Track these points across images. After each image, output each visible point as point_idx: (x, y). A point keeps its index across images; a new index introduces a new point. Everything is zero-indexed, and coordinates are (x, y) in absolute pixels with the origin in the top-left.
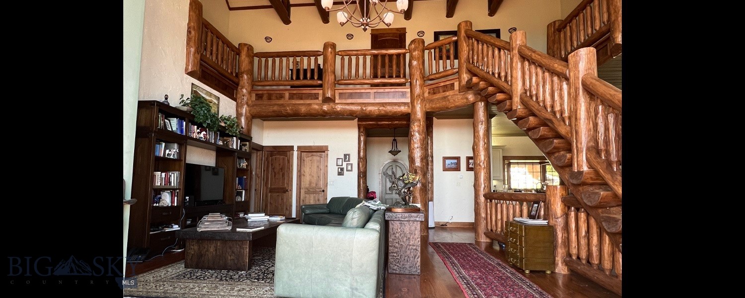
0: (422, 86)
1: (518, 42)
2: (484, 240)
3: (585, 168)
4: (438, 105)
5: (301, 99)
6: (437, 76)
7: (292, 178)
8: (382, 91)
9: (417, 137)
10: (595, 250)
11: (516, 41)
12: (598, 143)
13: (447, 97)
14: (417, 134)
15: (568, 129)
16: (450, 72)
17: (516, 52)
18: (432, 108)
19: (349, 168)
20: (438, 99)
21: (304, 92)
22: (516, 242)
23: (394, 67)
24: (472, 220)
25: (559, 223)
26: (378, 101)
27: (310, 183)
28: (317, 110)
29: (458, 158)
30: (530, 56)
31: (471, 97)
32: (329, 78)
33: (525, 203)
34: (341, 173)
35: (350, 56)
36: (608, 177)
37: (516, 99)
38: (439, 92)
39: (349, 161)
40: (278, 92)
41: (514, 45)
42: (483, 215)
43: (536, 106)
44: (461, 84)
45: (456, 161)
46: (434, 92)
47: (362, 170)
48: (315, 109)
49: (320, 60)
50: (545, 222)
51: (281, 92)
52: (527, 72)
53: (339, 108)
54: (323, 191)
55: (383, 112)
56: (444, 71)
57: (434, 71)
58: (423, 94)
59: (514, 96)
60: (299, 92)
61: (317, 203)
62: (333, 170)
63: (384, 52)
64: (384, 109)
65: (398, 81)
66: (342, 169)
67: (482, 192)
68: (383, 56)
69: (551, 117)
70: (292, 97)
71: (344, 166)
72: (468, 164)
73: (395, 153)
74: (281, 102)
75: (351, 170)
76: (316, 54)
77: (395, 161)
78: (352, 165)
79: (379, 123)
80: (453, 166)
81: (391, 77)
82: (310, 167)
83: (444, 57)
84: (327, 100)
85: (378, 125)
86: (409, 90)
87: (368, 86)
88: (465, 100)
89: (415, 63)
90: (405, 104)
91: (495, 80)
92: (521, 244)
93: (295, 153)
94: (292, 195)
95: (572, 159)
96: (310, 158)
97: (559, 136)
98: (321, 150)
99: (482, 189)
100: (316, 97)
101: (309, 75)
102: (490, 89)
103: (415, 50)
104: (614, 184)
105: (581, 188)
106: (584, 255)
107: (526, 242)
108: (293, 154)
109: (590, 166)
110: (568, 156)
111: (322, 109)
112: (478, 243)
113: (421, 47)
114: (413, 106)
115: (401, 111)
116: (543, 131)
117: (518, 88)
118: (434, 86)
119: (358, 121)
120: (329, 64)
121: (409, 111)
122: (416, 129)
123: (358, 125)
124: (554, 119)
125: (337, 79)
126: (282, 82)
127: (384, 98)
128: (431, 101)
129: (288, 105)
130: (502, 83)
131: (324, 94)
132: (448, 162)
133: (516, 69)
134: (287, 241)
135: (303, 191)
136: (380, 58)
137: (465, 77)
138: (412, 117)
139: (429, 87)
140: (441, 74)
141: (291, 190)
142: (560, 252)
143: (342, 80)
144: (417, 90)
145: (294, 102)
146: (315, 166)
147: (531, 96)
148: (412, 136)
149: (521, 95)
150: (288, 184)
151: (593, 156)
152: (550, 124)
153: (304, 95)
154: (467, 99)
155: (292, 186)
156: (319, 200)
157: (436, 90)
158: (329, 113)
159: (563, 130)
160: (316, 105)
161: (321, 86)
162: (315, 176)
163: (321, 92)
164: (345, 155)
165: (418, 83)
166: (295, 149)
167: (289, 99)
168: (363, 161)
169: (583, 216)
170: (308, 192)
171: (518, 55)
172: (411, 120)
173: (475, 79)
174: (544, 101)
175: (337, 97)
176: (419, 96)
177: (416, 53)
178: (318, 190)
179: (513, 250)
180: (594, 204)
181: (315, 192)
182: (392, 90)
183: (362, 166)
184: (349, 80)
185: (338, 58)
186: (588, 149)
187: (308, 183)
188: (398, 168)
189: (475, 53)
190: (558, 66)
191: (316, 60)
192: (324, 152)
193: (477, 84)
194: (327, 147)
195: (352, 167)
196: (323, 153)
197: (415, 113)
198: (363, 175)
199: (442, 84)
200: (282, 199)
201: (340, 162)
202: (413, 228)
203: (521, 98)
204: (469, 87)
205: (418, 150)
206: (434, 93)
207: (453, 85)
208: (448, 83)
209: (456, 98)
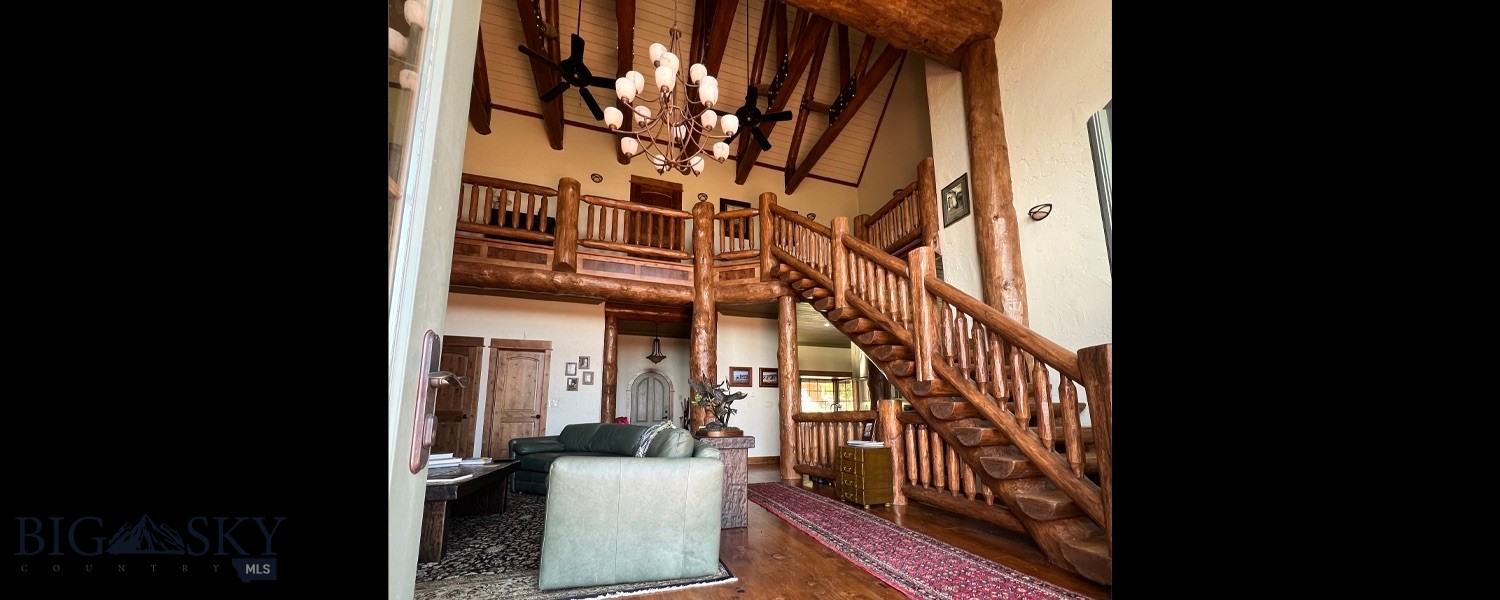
0: (711, 266)
1: (842, 230)
2: (792, 476)
3: (931, 377)
4: (733, 295)
5: (513, 259)
6: (732, 256)
7: (477, 395)
8: (652, 265)
9: (702, 337)
10: (939, 469)
11: (839, 229)
12: (945, 349)
13: (745, 285)
14: (704, 332)
15: (909, 333)
16: (748, 254)
17: (839, 240)
18: (725, 298)
19: (588, 379)
20: (733, 287)
21: (519, 248)
22: (853, 471)
23: (672, 235)
24: (774, 452)
25: (894, 445)
26: (647, 279)
27: (513, 403)
28: (544, 281)
29: (749, 370)
30: (859, 248)
31: (776, 289)
32: (566, 233)
33: (850, 424)
34: (572, 386)
35: (604, 206)
36: (960, 386)
37: (841, 297)
38: (734, 278)
39: (587, 367)
40: (467, 242)
41: (837, 232)
42: (792, 443)
43: (868, 306)
44: (764, 271)
45: (746, 373)
46: (727, 276)
47: (609, 382)
48: (539, 279)
49: (552, 203)
50: (880, 445)
51: (473, 243)
52: (853, 266)
53: (584, 282)
54: (538, 417)
55: (653, 296)
56: (741, 251)
57: (727, 250)
58: (712, 277)
59: (838, 292)
60: (509, 247)
61: (525, 436)
62: (557, 381)
63: (658, 210)
64: (656, 292)
65: (676, 254)
66: (575, 381)
67: (790, 415)
68: (656, 216)
69: (887, 320)
70: (494, 253)
71: (579, 375)
72: (761, 377)
73: (656, 359)
74: (472, 259)
75: (591, 383)
76: (545, 193)
77: (651, 372)
78: (592, 374)
79: (639, 312)
80: (743, 380)
81: (666, 247)
82: (514, 375)
83: (732, 233)
84: (560, 267)
85: (638, 315)
86: (692, 270)
87: (625, 255)
88: (769, 292)
89: (701, 234)
90: (687, 288)
91: (812, 270)
92: (859, 474)
93: (486, 352)
94: (474, 425)
95: (915, 367)
96: (515, 361)
97: (897, 341)
98: (539, 349)
99: (790, 409)
100: (542, 260)
101: (529, 223)
102: (805, 281)
103: (702, 215)
104: (969, 393)
105: (924, 401)
106: (926, 478)
107: (865, 469)
108: (481, 352)
109: (938, 374)
110: (911, 364)
111: (552, 280)
112: (783, 481)
113: (710, 214)
114: (698, 293)
115: (681, 298)
116: (876, 335)
117: (842, 284)
118: (727, 269)
119: (606, 306)
120: (568, 212)
121: (692, 299)
122: (702, 324)
123: (606, 312)
124: (890, 323)
125: (580, 238)
126: (477, 227)
127: (655, 276)
128: (723, 288)
129: (488, 267)
130: (820, 275)
131: (556, 257)
132: (736, 374)
133: (840, 261)
134: (572, 487)
135: (497, 418)
136: (650, 218)
137: (770, 263)
138: (697, 308)
139: (722, 269)
140: (738, 255)
141: (474, 416)
142: (898, 479)
143: (588, 240)
144: (704, 272)
145: (497, 262)
146: (525, 375)
147: (860, 295)
148: (697, 334)
149: (846, 292)
150: (467, 406)
151: (940, 365)
152: (885, 327)
153: (518, 254)
154: (771, 291)
155: (475, 407)
156: (528, 432)
157: (730, 274)
158: (565, 289)
159: (903, 334)
160: (541, 274)
161: (550, 243)
162: (524, 391)
163: (551, 253)
164: (582, 359)
165: (704, 262)
166: (487, 343)
167: (489, 256)
168: (611, 368)
169: (923, 433)
170: (508, 418)
171: (841, 245)
172: (694, 312)
173: (783, 267)
174: (877, 300)
175: (579, 265)
176: (706, 279)
177: (702, 221)
178: (526, 414)
179: (848, 482)
180: (946, 416)
181: (521, 420)
182: (668, 267)
183: (610, 377)
184: (600, 241)
185: (584, 208)
186: (934, 356)
187: (508, 402)
188: (657, 383)
189: (783, 234)
190: (895, 262)
191: (544, 203)
192: (544, 351)
193: (787, 273)
194: (548, 343)
195: (592, 378)
196: (541, 354)
197: (701, 304)
198: (609, 391)
199: (739, 268)
200: (452, 432)
201: (572, 369)
202: (737, 458)
203: (846, 296)
204: (775, 276)
205: (705, 354)
206: (728, 279)
207: (752, 270)
208: (746, 267)
209: (758, 289)
